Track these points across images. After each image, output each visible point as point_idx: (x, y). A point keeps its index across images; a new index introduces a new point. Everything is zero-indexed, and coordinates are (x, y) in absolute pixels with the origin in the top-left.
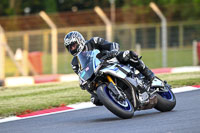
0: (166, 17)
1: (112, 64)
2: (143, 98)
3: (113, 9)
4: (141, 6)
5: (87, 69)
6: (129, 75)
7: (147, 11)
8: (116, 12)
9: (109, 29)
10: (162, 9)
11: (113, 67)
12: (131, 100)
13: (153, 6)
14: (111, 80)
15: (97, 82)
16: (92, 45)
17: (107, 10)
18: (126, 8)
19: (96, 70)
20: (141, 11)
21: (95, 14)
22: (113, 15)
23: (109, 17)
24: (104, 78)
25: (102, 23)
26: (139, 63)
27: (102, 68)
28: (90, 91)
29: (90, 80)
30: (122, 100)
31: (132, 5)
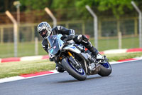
0: (56, 18)
1: (71, 44)
2: (92, 67)
3: (18, 12)
4: (38, 10)
5: (55, 47)
6: (82, 51)
7: (42, 14)
8: (21, 14)
9: (16, 26)
10: (54, 13)
11: (72, 46)
12: (84, 68)
13: (47, 10)
14: (71, 55)
15: (61, 56)
16: (56, 31)
17: (14, 13)
18: (27, 12)
19: (61, 48)
20: (38, 14)
21: (6, 15)
22: (18, 17)
23: (16, 18)
24: (66, 54)
25: (11, 22)
26: (88, 44)
27: (65, 46)
28: (57, 62)
29: (57, 55)
30: (78, 68)
31: (32, 10)
